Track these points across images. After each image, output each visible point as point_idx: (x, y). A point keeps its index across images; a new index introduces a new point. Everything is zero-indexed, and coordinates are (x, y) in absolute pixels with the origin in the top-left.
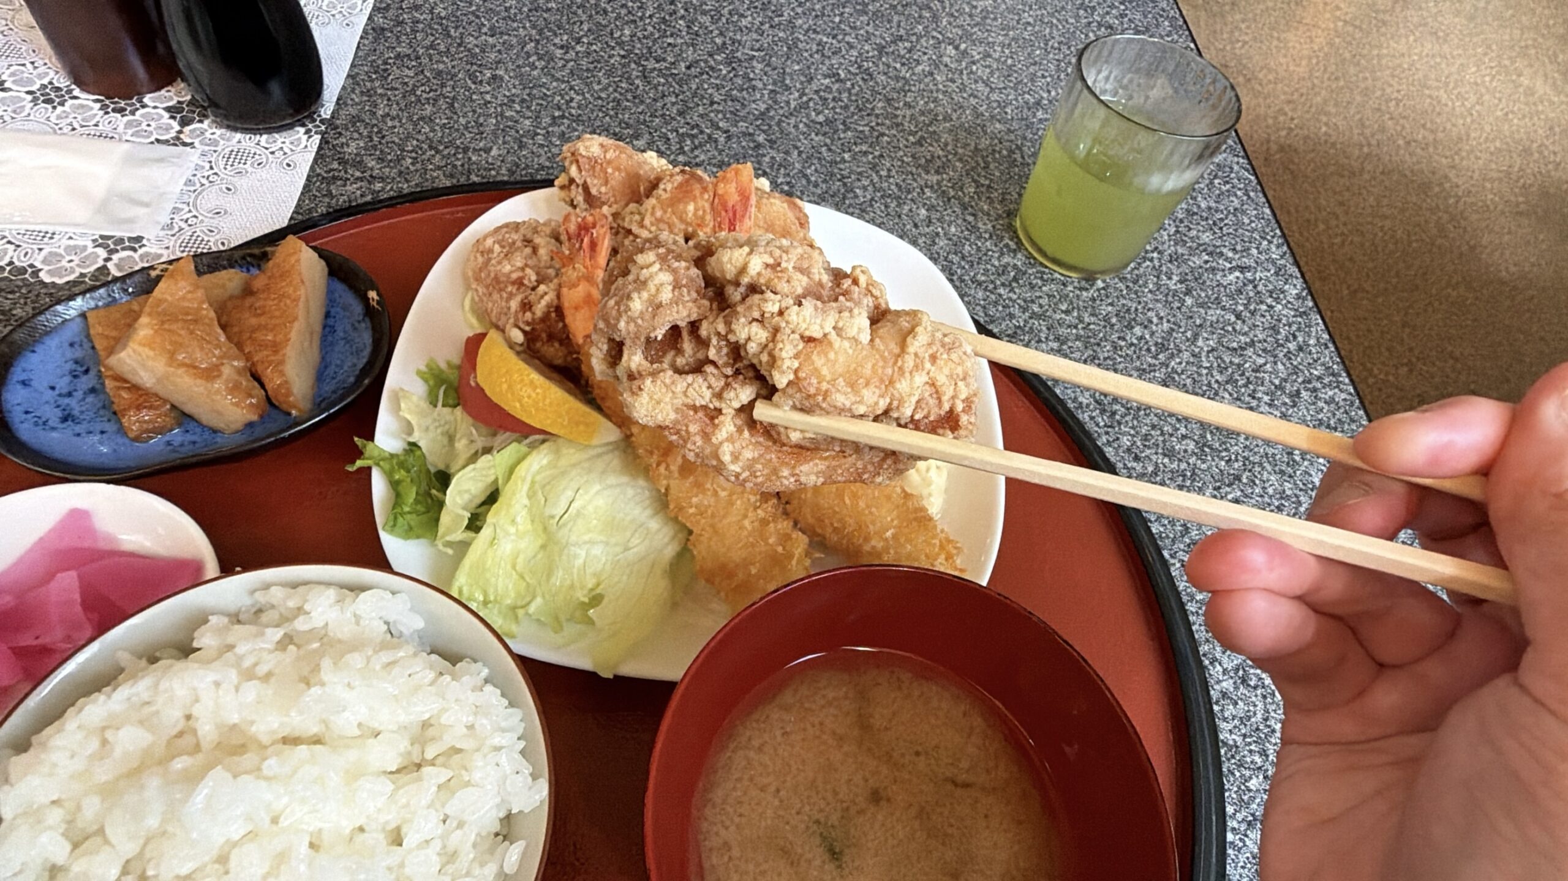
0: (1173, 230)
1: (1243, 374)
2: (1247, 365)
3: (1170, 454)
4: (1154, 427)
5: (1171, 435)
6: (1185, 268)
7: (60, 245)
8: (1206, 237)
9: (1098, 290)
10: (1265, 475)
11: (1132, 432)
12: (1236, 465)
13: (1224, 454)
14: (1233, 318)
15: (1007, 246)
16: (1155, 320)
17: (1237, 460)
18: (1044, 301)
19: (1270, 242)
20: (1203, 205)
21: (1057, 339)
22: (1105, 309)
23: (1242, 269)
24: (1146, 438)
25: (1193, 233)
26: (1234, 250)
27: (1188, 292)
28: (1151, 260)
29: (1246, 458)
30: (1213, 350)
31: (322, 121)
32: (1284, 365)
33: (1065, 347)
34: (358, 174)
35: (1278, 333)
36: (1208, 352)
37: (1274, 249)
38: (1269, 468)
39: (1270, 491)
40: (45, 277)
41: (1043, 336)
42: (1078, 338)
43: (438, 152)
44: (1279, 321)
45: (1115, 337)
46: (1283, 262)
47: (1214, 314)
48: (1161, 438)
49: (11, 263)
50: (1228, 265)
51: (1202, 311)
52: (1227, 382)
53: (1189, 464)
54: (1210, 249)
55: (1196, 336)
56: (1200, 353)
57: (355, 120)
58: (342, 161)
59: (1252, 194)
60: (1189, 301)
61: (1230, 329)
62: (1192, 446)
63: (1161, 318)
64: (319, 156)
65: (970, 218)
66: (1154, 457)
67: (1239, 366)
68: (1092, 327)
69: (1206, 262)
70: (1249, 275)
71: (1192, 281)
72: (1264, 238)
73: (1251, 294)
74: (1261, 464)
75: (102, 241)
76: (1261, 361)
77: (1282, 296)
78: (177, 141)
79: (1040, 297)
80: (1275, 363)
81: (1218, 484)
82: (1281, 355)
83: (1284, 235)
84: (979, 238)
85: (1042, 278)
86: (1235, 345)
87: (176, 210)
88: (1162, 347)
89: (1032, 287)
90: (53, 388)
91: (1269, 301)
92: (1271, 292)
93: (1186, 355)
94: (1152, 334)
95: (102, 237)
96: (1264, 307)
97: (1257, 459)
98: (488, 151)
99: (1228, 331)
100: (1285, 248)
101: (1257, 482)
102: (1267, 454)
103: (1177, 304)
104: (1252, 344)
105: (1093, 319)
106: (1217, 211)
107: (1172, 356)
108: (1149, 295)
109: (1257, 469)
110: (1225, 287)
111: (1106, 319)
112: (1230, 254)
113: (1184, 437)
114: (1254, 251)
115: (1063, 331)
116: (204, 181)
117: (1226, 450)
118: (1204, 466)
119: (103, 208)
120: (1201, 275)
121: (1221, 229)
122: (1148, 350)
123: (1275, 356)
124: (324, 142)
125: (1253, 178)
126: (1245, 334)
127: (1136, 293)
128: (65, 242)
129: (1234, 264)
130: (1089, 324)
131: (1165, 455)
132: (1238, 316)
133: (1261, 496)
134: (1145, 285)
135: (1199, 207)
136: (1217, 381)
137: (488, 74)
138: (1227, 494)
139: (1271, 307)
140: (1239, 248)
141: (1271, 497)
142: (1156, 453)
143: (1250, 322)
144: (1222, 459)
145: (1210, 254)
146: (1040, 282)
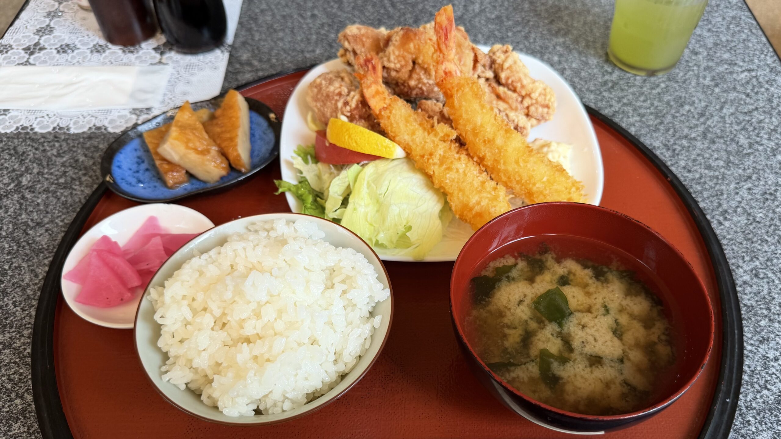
0: (705, 54)
1: (751, 125)
2: (753, 120)
3: (709, 167)
4: (698, 155)
5: (709, 159)
6: (714, 73)
7: (114, 115)
8: (726, 56)
9: (662, 89)
10: (766, 175)
11: (685, 158)
12: (748, 171)
13: (741, 166)
14: (744, 97)
15: (606, 71)
16: (697, 101)
17: (749, 168)
18: (630, 97)
19: (766, 55)
20: (724, 39)
21: (639, 115)
22: (667, 98)
23: (749, 71)
24: (694, 160)
25: (718, 55)
26: (744, 61)
27: (717, 85)
28: (693, 70)
29: (755, 167)
30: (732, 114)
31: (229, 46)
32: (776, 118)
33: (643, 119)
34: (250, 69)
35: (772, 102)
36: (729, 115)
37: (768, 58)
38: (768, 171)
39: (770, 183)
40: (111, 130)
41: (630, 115)
42: (651, 113)
43: (289, 54)
44: (773, 96)
45: (673, 111)
46: (774, 65)
47: (732, 95)
48: (703, 161)
49: (94, 125)
50: (740, 70)
51: (725, 95)
52: (742, 130)
53: (720, 172)
54: (730, 62)
55: (722, 108)
56: (724, 117)
57: (244, 43)
58: (241, 64)
59: (754, 31)
60: (717, 90)
61: (742, 102)
62: (721, 163)
63: (700, 100)
64: (230, 63)
65: (584, 59)
66: (699, 170)
67: (748, 121)
68: (659, 108)
69: (727, 69)
70: (754, 74)
71: (718, 80)
72: (762, 53)
73: (755, 83)
74: (763, 170)
75: (135, 111)
76: (762, 117)
77: (774, 83)
78: (160, 62)
79: (627, 95)
80: (771, 118)
81: (737, 181)
82: (774, 114)
83: (775, 51)
84: (590, 68)
85: (628, 86)
86: (746, 110)
87: (165, 95)
88: (702, 115)
89: (622, 90)
90: (130, 169)
91: (766, 86)
92: (767, 82)
93: (716, 118)
94: (696, 108)
95: (134, 109)
96: (763, 90)
97: (761, 167)
98: (313, 51)
99: (741, 104)
100: (775, 58)
101: (761, 179)
102: (767, 165)
103: (709, 92)
104: (757, 109)
105: (659, 104)
106: (732, 41)
107: (708, 119)
108: (692, 89)
109: (761, 172)
110: (739, 81)
111: (668, 103)
112: (741, 64)
113: (717, 159)
114: (756, 61)
115: (642, 111)
116: (176, 80)
117: (742, 164)
118: (729, 173)
119: (132, 96)
120: (723, 76)
121: (735, 51)
122: (694, 117)
123: (771, 114)
124: (231, 56)
125: (754, 22)
126: (752, 104)
127: (685, 88)
128: (117, 114)
129: (744, 68)
130: (657, 107)
131: (705, 169)
132: (748, 95)
133: (764, 185)
134: (690, 83)
135: (721, 40)
136: (736, 130)
137: (309, 14)
138: (743, 186)
139: (767, 89)
140: (747, 60)
141: (770, 186)
142: (700, 168)
143: (754, 98)
144: (740, 168)
145: (730, 64)
146: (626, 88)
